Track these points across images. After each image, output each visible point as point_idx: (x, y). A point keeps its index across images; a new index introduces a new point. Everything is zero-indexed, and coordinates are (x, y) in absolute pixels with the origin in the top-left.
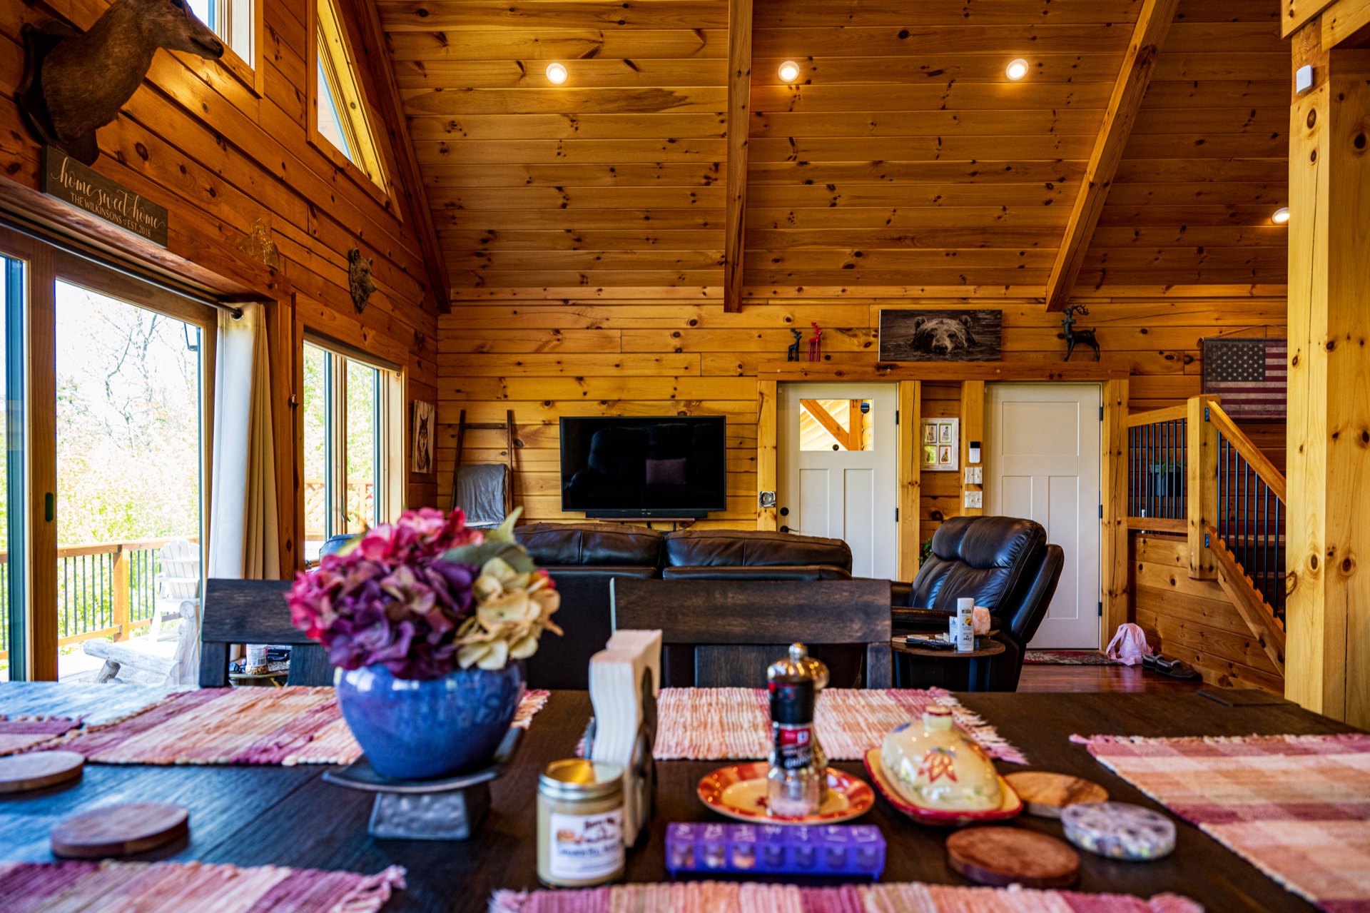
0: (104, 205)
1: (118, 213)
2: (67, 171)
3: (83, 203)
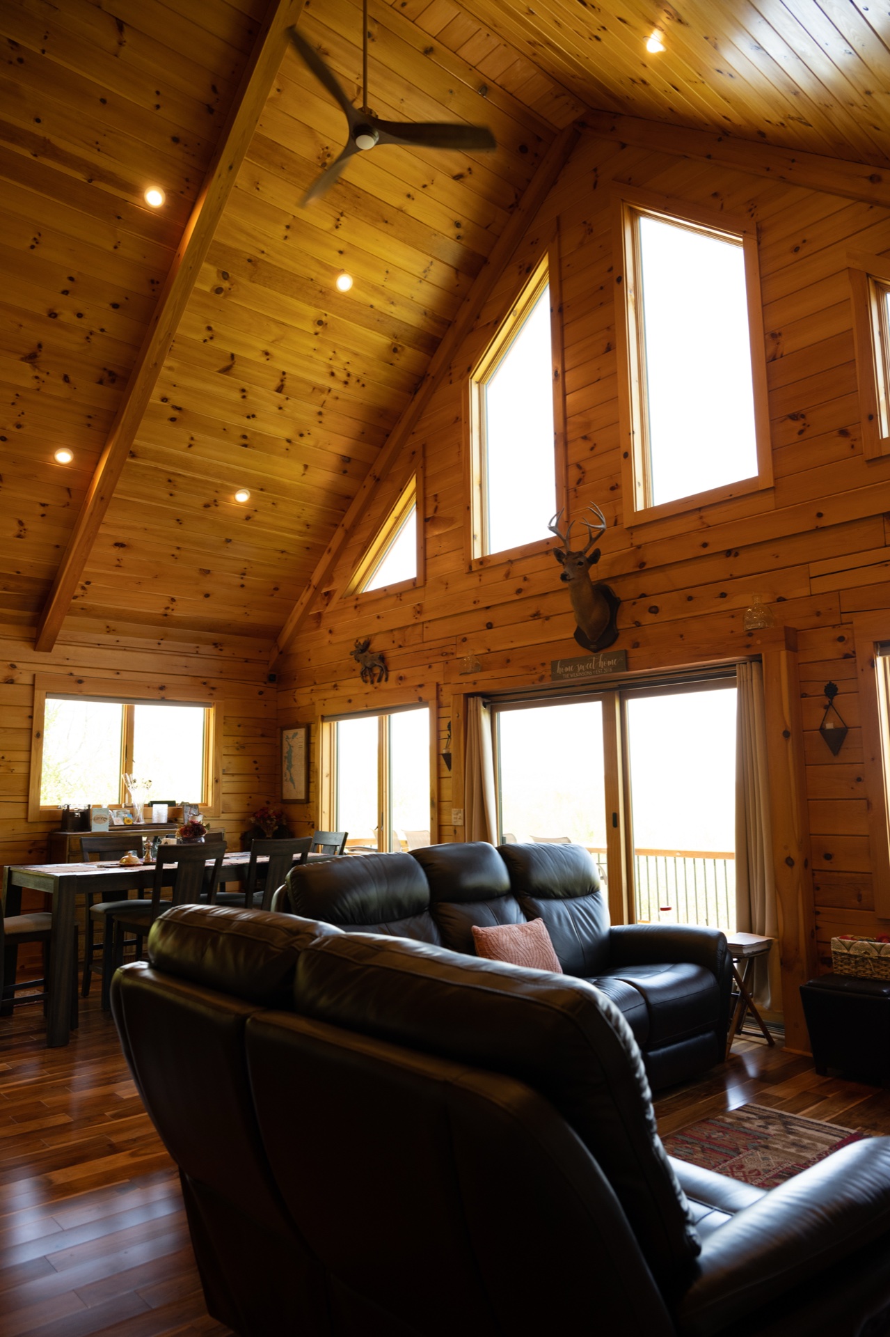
0: (581, 671)
1: (589, 670)
2: (560, 667)
3: (570, 676)
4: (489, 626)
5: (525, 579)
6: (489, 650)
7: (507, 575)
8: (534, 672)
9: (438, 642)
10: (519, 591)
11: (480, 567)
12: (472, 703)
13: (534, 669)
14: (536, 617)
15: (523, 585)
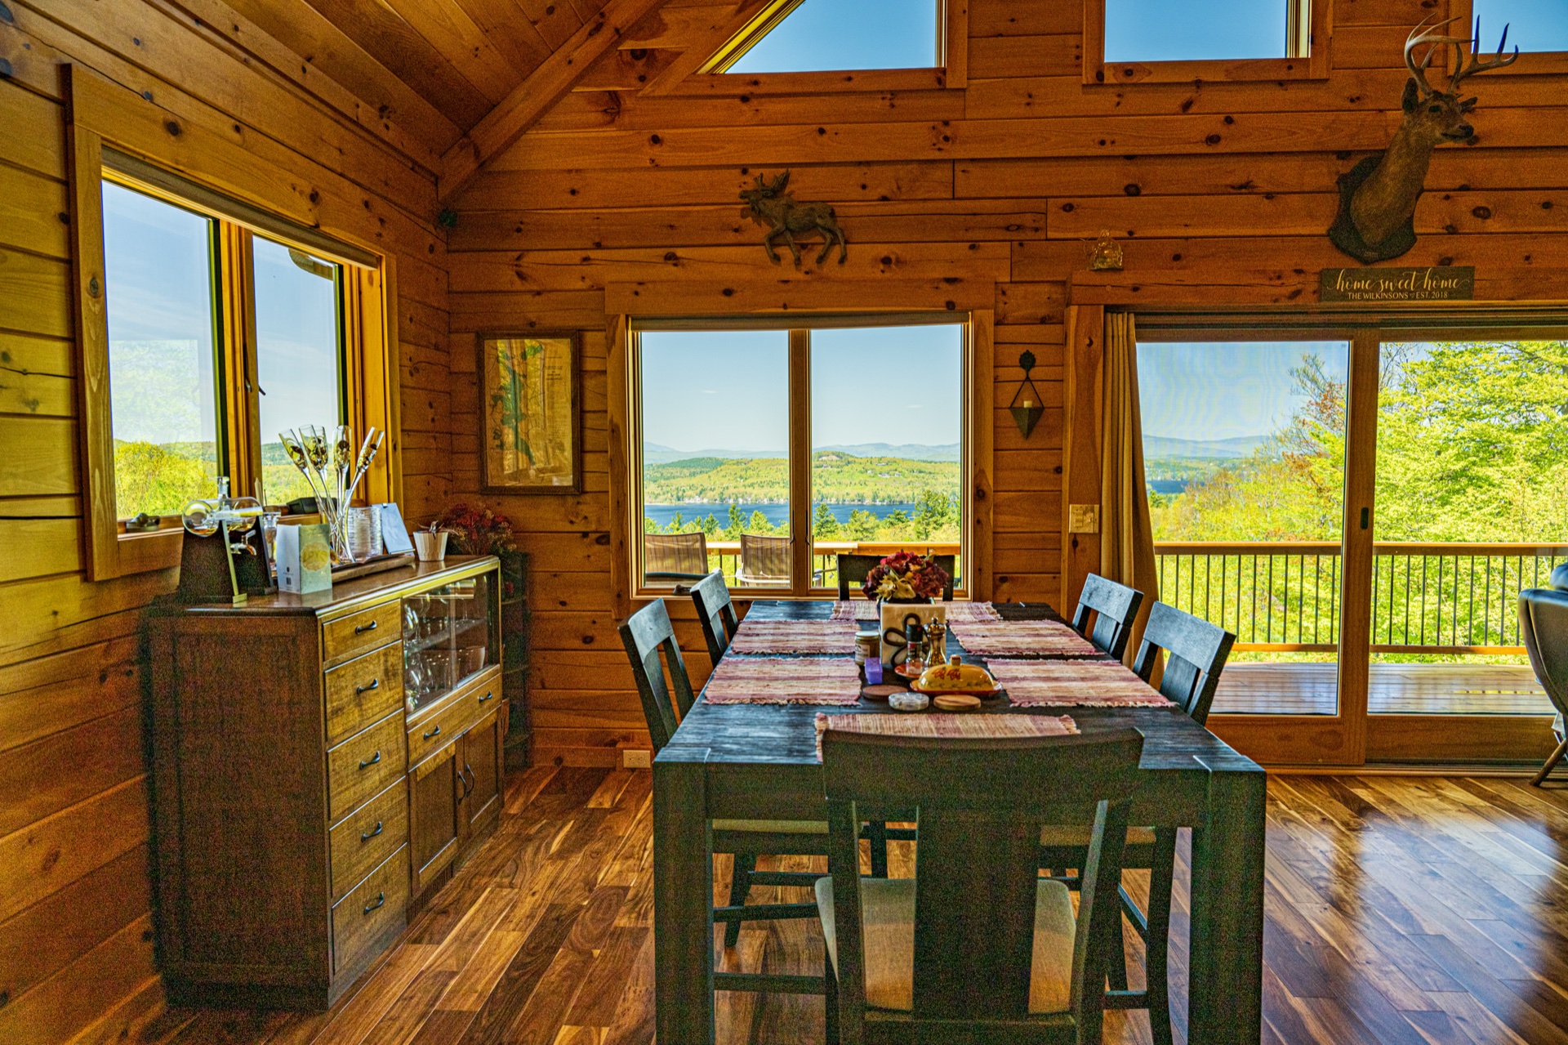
4: (1132, 191)
5: (1229, 121)
6: (1131, 233)
7: (1186, 107)
8: (1280, 282)
9: (994, 202)
10: (1213, 139)
11: (1124, 80)
12: (1120, 322)
13: (1279, 278)
14: (1243, 191)
15: (1221, 130)
